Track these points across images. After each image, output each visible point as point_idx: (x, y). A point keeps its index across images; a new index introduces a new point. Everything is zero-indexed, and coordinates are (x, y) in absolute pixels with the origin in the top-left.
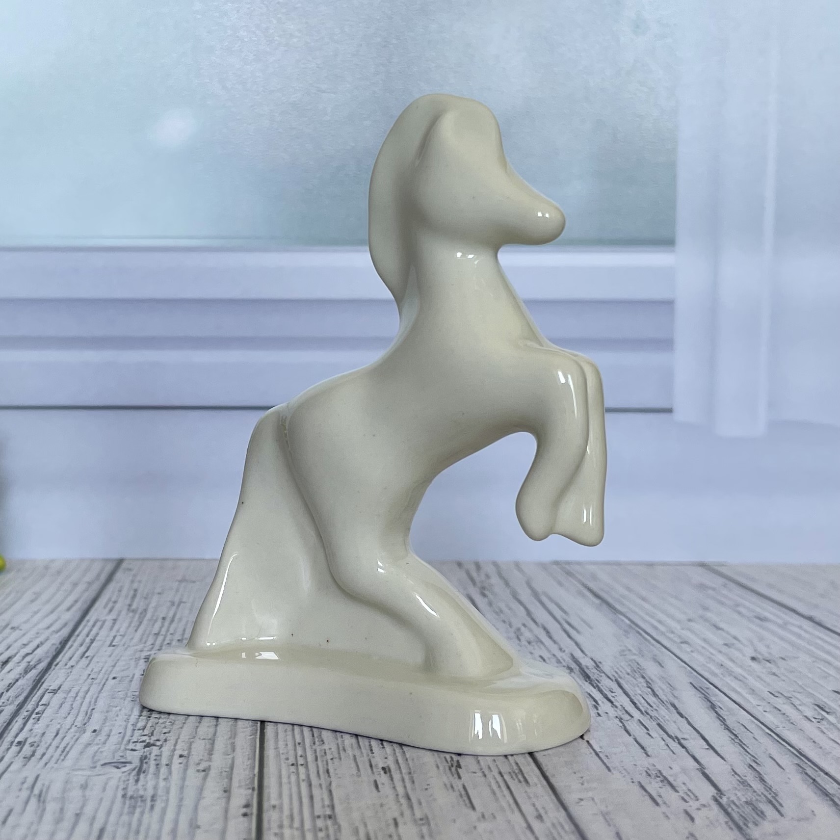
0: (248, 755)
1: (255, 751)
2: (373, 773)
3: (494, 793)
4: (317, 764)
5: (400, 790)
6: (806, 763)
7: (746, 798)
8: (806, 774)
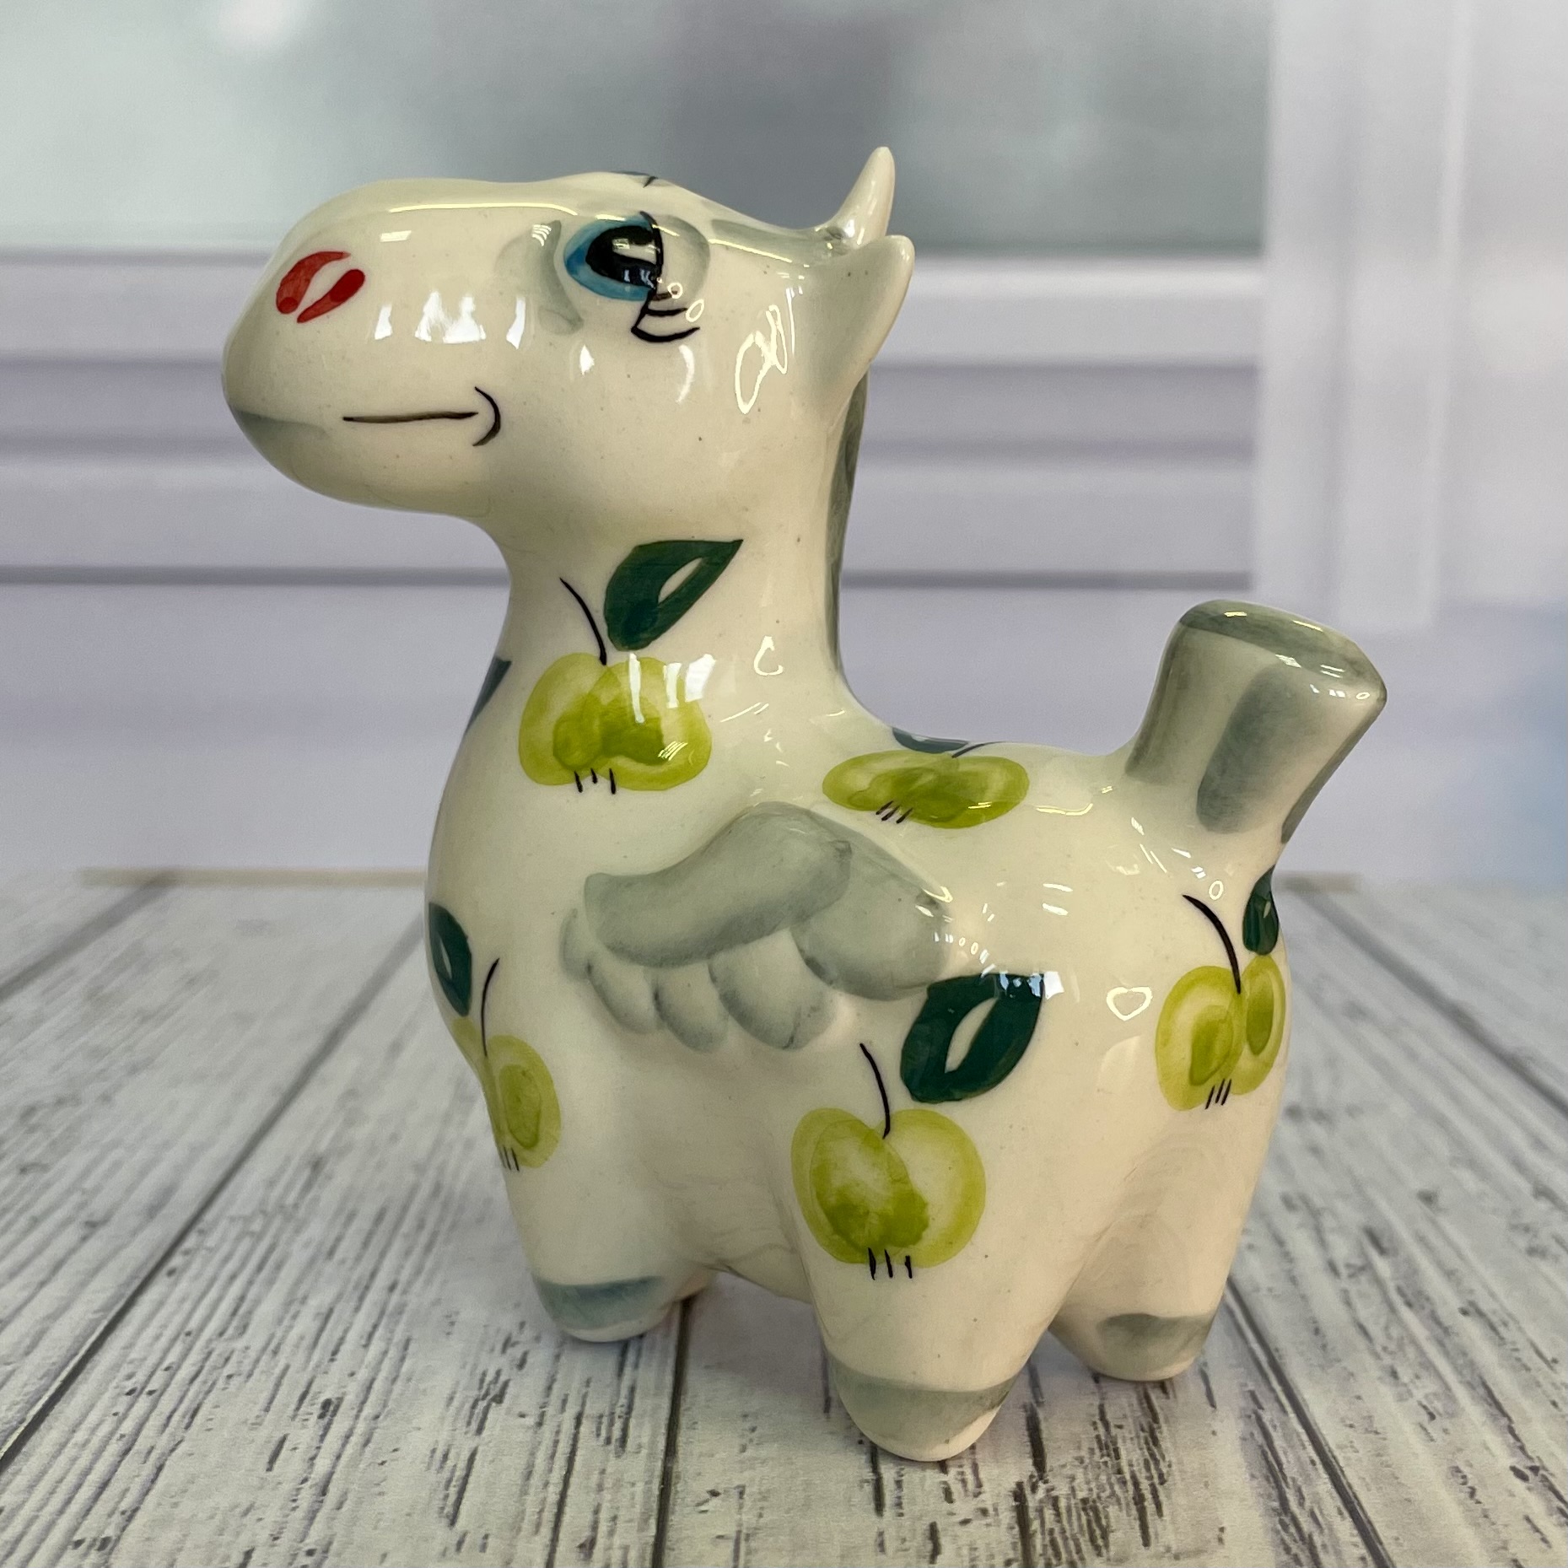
0: (54, 1364)
1: (76, 1354)
2: (294, 1417)
3: (528, 1475)
4: (188, 1390)
5: (322, 1465)
6: (1273, 1390)
7: (1091, 1490)
8: (1259, 1419)
